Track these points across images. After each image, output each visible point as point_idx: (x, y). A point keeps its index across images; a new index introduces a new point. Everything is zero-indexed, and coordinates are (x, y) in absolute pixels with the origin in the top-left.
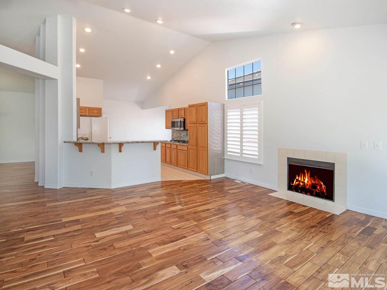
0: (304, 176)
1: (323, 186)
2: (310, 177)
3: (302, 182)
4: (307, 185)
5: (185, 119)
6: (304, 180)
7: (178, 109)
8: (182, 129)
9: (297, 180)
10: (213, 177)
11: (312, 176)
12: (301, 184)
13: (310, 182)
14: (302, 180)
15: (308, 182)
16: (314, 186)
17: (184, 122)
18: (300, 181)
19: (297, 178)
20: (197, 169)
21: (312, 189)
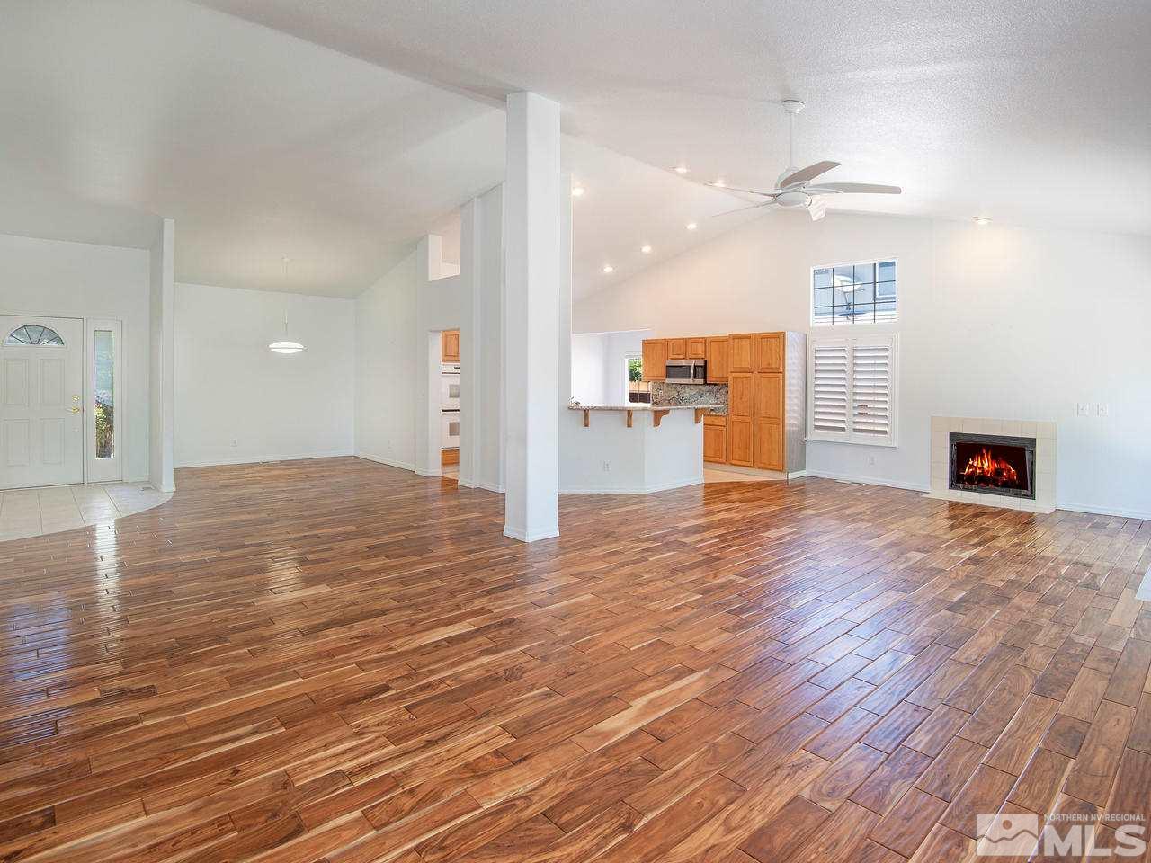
0: (983, 458)
1: (1013, 471)
2: (992, 459)
3: (980, 469)
4: (988, 471)
5: (706, 362)
6: (982, 464)
7: (686, 340)
8: (702, 381)
9: (971, 466)
10: (792, 476)
11: (994, 458)
12: (978, 471)
13: (991, 467)
14: (980, 465)
15: (988, 467)
16: (998, 472)
17: (705, 367)
18: (976, 467)
19: (971, 463)
20: (751, 461)
21: (996, 477)
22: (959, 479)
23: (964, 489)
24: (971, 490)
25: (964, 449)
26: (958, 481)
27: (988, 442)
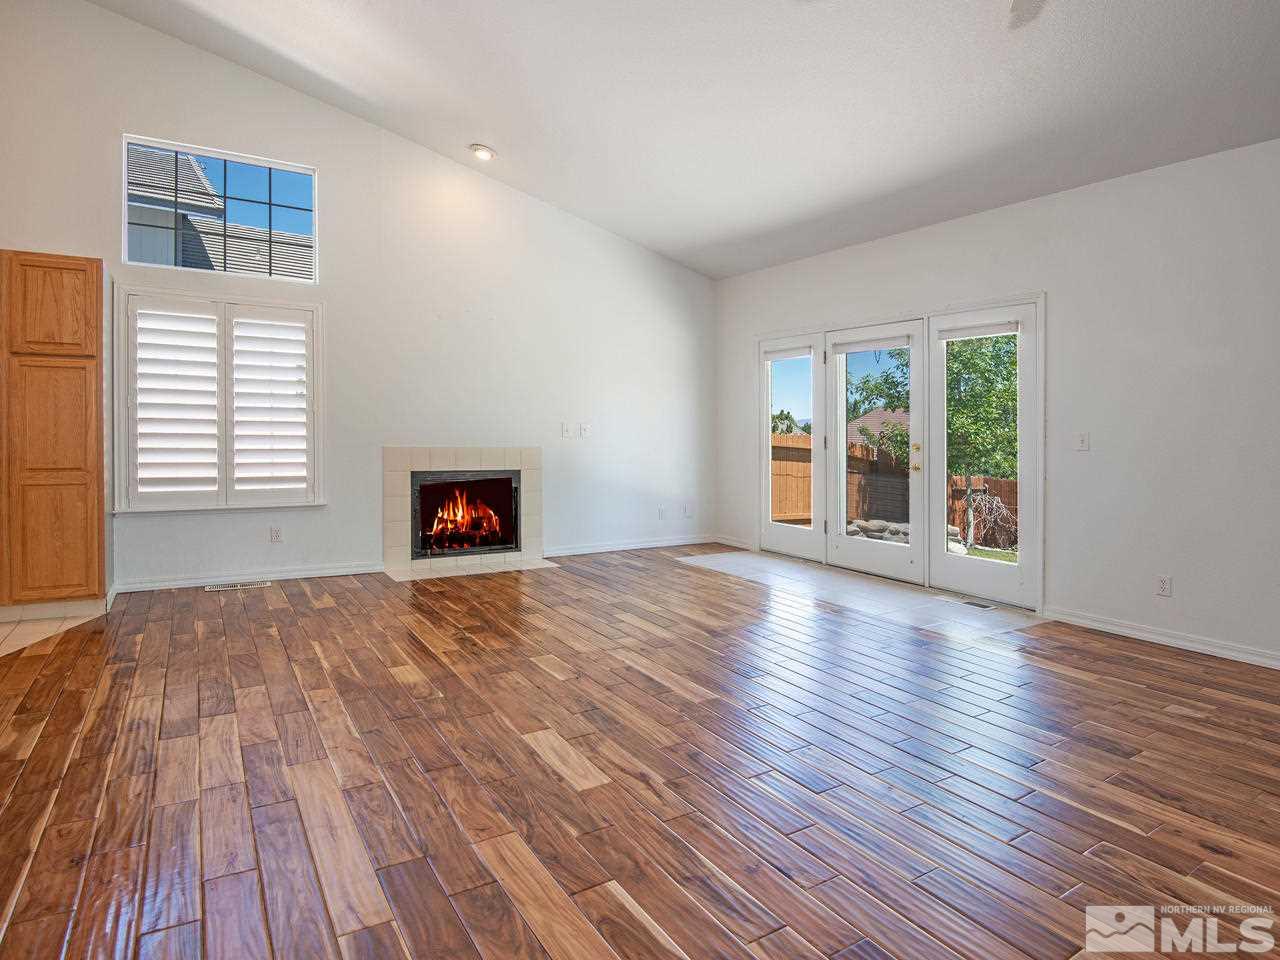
0: (455, 505)
1: (495, 518)
2: (468, 504)
3: (451, 522)
4: (462, 525)
6: (455, 515)
9: (441, 520)
11: (471, 503)
12: (450, 526)
13: (467, 517)
14: (452, 517)
15: (463, 517)
16: (476, 524)
18: (446, 521)
19: (440, 515)
21: (472, 532)
22: (427, 543)
23: (434, 555)
24: (443, 555)
25: (431, 494)
26: (424, 548)
27: (461, 479)
